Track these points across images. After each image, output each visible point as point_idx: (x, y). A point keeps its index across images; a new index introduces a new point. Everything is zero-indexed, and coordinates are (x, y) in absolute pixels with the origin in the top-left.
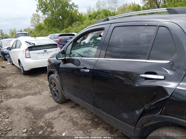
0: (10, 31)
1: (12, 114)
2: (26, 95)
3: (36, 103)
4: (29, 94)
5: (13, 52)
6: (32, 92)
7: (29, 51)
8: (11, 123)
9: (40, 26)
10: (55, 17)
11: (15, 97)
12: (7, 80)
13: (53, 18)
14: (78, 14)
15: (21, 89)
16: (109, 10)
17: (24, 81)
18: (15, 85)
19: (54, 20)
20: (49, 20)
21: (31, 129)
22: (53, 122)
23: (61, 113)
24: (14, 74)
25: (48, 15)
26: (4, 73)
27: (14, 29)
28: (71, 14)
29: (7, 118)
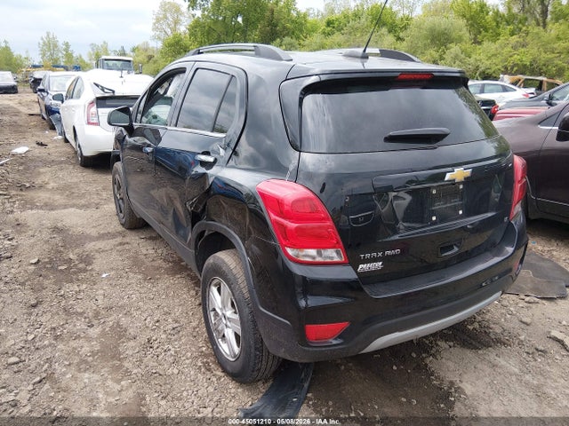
0: (93, 49)
1: (23, 234)
2: (65, 207)
3: (80, 222)
4: (72, 206)
5: (66, 107)
6: (83, 202)
7: (97, 107)
8: (16, 247)
9: (179, 41)
10: (225, 18)
11: (41, 208)
12: (39, 173)
13: (216, 21)
14: (294, 14)
15: (62, 194)
16: (391, 8)
17: (75, 180)
18: (52, 185)
19: (220, 28)
20: (204, 27)
21: (47, 260)
22: (97, 255)
23: (121, 244)
24: (61, 162)
25: (204, 10)
26: (38, 157)
27: (105, 42)
28: (272, 12)
29: (9, 240)
